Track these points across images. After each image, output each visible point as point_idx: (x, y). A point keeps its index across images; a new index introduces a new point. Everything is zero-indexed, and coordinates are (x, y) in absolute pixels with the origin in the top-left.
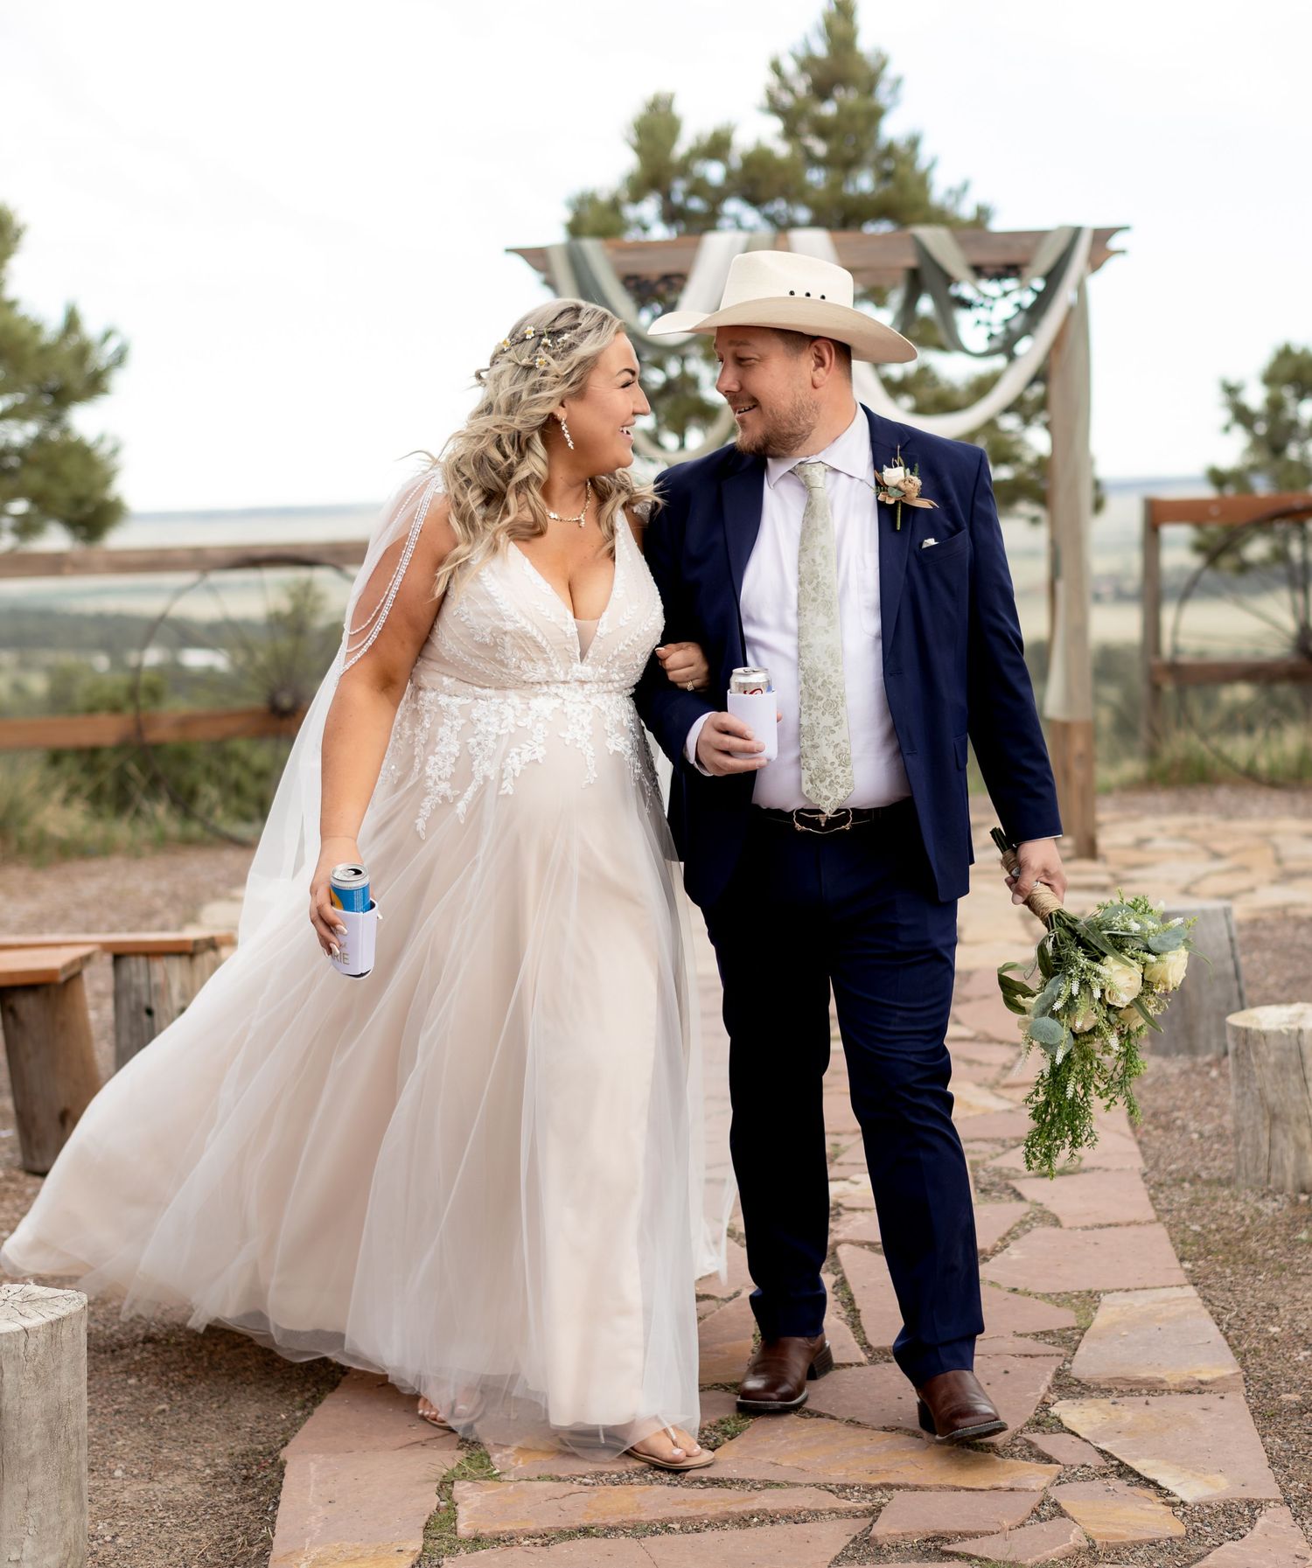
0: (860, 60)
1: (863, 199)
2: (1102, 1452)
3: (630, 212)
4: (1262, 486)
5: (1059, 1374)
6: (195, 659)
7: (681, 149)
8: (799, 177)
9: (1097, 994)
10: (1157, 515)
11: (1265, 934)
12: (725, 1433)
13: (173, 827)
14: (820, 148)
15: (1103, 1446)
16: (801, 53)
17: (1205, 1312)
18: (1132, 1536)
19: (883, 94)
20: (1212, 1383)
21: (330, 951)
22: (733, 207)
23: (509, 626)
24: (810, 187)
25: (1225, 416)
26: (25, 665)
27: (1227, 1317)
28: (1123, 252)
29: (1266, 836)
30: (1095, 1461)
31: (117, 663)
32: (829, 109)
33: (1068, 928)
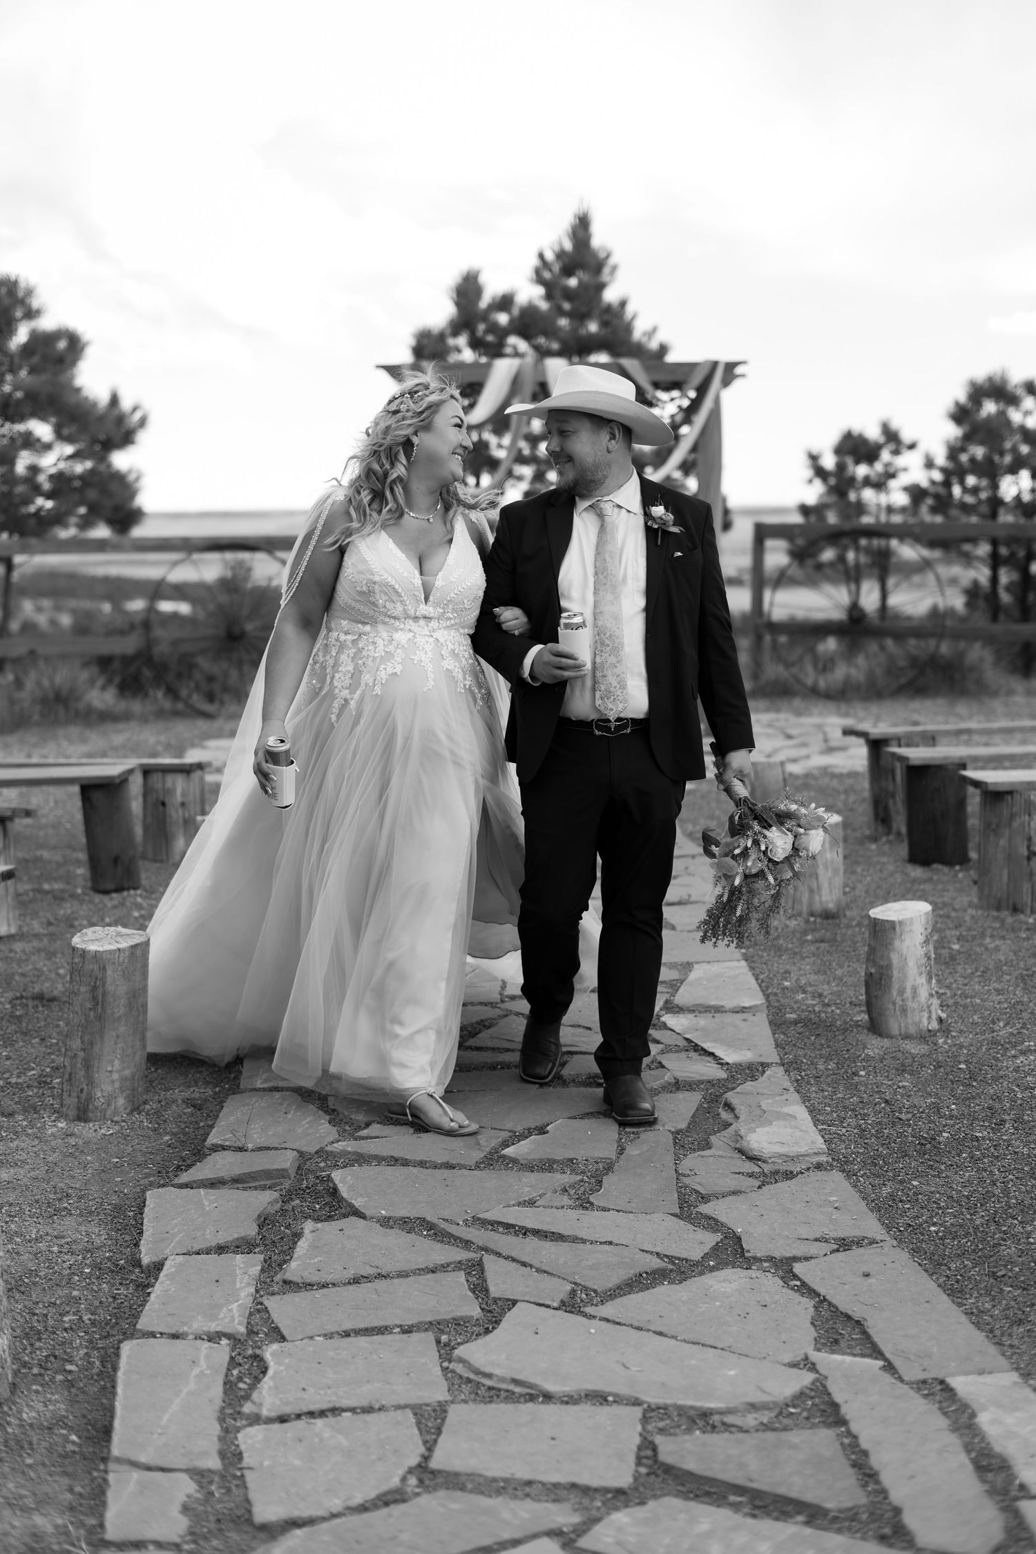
0: (594, 254)
1: (591, 336)
2: (687, 1039)
3: (451, 342)
4: (832, 518)
5: (667, 1002)
6: (166, 606)
7: (484, 303)
8: (553, 323)
9: (763, 848)
10: (762, 533)
11: (812, 782)
12: (485, 1026)
13: (167, 705)
14: (567, 306)
15: (687, 1036)
16: (557, 248)
17: (750, 974)
18: (698, 1077)
19: (605, 275)
20: (750, 1008)
21: (266, 792)
22: (513, 340)
23: (377, 578)
24: (560, 329)
25: (809, 473)
26: (58, 608)
27: (762, 977)
28: (743, 376)
29: (820, 727)
30: (682, 1043)
31: (117, 607)
32: (573, 282)
33: (750, 809)
